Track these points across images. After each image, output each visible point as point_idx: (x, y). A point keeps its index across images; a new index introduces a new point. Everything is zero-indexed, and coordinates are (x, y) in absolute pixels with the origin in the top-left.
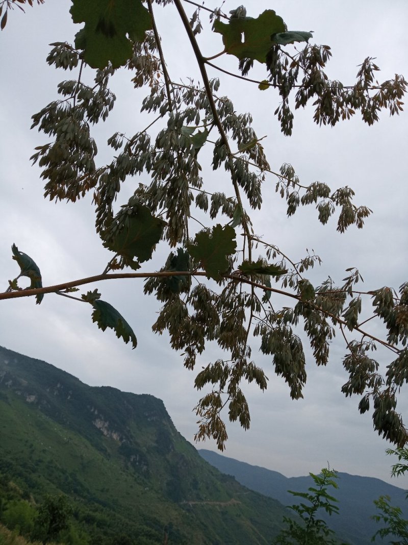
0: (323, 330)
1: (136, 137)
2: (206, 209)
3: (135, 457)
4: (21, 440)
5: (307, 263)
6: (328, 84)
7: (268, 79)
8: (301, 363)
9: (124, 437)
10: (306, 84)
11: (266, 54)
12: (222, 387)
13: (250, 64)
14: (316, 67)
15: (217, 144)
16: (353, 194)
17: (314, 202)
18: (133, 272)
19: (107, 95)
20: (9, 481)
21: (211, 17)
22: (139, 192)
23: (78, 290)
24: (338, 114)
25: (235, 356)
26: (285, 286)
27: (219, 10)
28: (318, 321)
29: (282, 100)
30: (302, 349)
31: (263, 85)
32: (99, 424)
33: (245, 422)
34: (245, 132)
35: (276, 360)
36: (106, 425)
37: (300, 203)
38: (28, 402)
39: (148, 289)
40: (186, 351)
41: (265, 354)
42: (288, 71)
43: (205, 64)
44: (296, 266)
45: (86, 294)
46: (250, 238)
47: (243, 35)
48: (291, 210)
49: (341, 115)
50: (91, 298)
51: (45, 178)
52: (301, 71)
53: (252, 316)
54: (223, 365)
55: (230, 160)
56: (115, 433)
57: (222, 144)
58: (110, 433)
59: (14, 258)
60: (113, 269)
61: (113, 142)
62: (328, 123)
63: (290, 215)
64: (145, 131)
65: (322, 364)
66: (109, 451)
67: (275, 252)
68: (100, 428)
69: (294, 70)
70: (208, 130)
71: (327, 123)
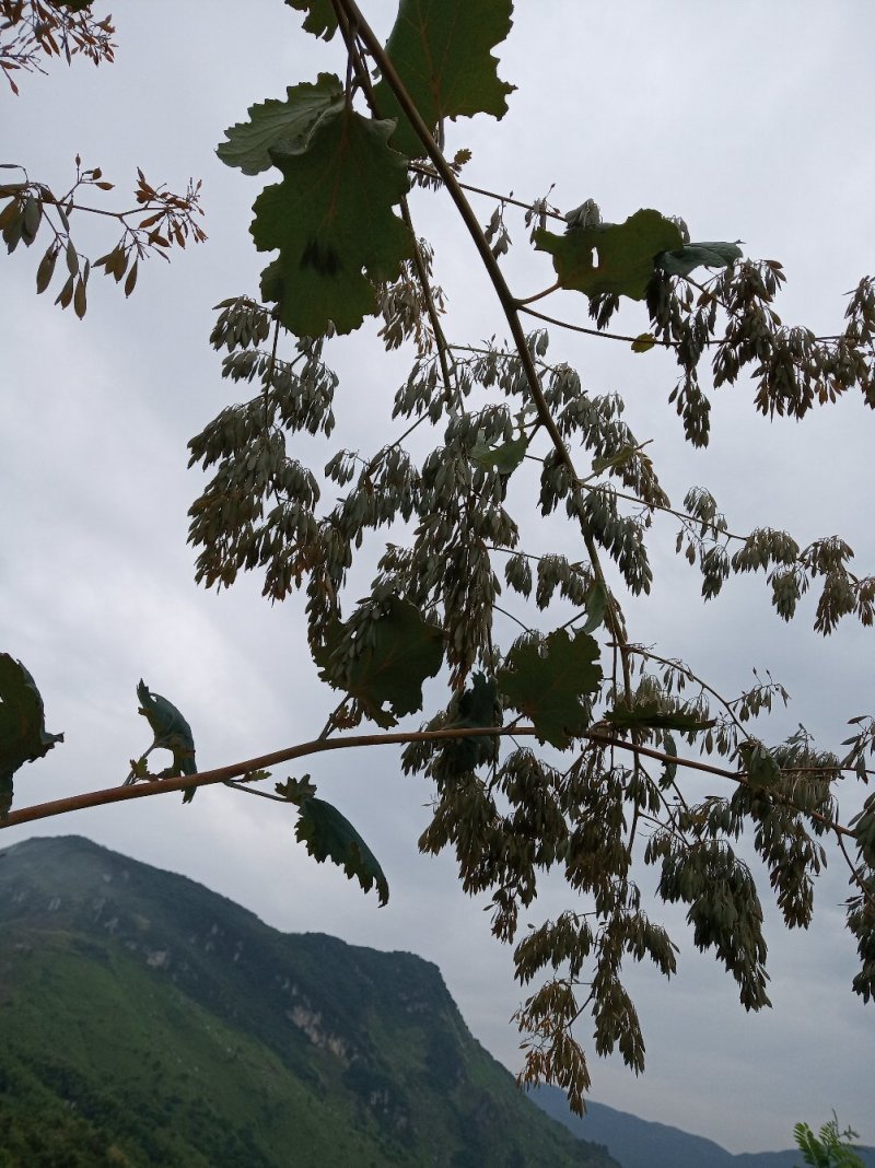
0: (799, 851)
1: (381, 455)
2: (527, 593)
3: (379, 1095)
4: (135, 1051)
5: (755, 702)
6: (782, 333)
7: (653, 331)
8: (754, 918)
9: (356, 1049)
10: (734, 336)
11: (646, 283)
12: (575, 970)
13: (612, 304)
14: (754, 303)
15: (546, 462)
16: (851, 553)
17: (761, 567)
18: (381, 732)
19: (320, 377)
20: (110, 1145)
21: (528, 218)
22: (388, 563)
23: (269, 774)
24: (809, 394)
25: (603, 906)
26: (709, 751)
27: (544, 200)
28: (785, 828)
29: (684, 372)
30: (754, 891)
31: (642, 344)
32: (300, 1018)
33: (634, 1054)
34: (609, 431)
35: (696, 916)
36: (317, 1019)
37: (732, 571)
38: (151, 966)
39: (411, 762)
40: (495, 898)
41: (668, 901)
42: (694, 315)
43: (519, 312)
44: (731, 706)
45: (285, 783)
46: (626, 650)
47: (594, 251)
48: (712, 586)
49: (817, 396)
50: (296, 792)
51: (196, 543)
52: (721, 312)
53: (637, 814)
54: (578, 925)
55: (577, 493)
56: (335, 1038)
57: (558, 462)
58: (324, 1038)
59: (141, 712)
60: (341, 728)
61: (335, 470)
62: (789, 414)
63: (709, 596)
64: (397, 444)
65: (800, 926)
66: (323, 1080)
67: (682, 677)
68: (303, 1027)
69: (706, 311)
70: (528, 436)
71: (785, 412)
